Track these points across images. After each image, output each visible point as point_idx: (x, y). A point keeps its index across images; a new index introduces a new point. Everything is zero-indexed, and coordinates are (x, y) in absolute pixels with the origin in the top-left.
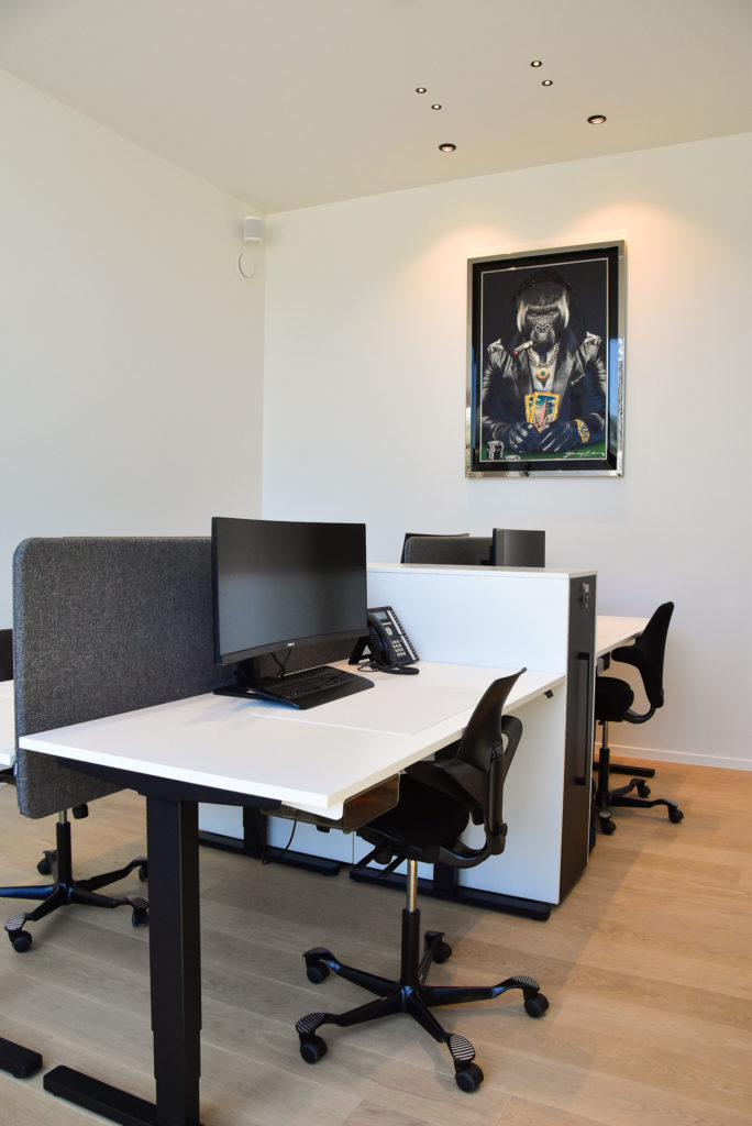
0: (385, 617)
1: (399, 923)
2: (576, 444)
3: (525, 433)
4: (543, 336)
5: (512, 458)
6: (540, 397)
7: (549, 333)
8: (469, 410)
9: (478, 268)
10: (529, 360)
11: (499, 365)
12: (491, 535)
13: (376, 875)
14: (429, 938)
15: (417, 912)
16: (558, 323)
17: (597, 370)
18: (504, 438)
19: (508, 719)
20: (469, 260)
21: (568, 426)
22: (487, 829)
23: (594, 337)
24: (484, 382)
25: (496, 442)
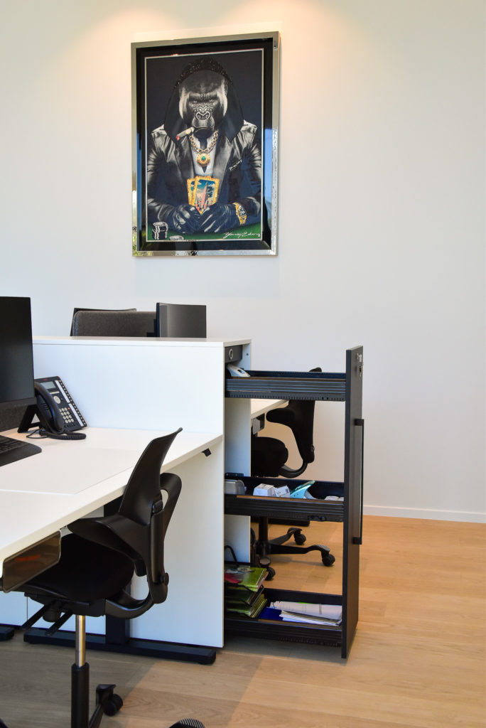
0: (54, 387)
1: (69, 679)
2: (234, 226)
3: (187, 215)
4: (203, 123)
5: (176, 238)
6: (200, 181)
7: (209, 120)
8: (135, 194)
9: (142, 53)
10: (190, 146)
11: (163, 149)
12: (154, 310)
13: (42, 634)
14: (100, 692)
15: (86, 666)
16: (217, 111)
17: (253, 156)
18: (168, 219)
19: (167, 477)
20: (133, 44)
21: (227, 208)
22: (150, 580)
23: (251, 125)
24: (149, 166)
25: (161, 224)
